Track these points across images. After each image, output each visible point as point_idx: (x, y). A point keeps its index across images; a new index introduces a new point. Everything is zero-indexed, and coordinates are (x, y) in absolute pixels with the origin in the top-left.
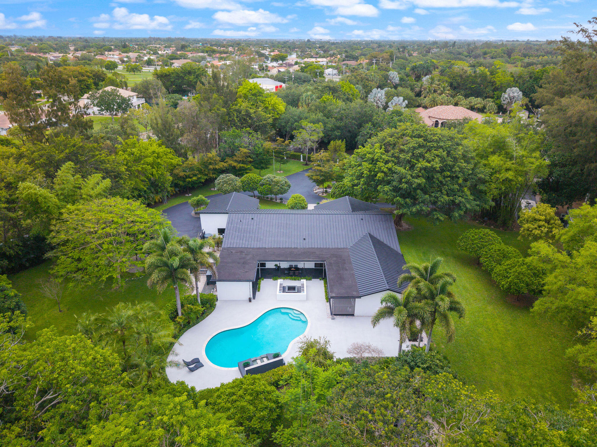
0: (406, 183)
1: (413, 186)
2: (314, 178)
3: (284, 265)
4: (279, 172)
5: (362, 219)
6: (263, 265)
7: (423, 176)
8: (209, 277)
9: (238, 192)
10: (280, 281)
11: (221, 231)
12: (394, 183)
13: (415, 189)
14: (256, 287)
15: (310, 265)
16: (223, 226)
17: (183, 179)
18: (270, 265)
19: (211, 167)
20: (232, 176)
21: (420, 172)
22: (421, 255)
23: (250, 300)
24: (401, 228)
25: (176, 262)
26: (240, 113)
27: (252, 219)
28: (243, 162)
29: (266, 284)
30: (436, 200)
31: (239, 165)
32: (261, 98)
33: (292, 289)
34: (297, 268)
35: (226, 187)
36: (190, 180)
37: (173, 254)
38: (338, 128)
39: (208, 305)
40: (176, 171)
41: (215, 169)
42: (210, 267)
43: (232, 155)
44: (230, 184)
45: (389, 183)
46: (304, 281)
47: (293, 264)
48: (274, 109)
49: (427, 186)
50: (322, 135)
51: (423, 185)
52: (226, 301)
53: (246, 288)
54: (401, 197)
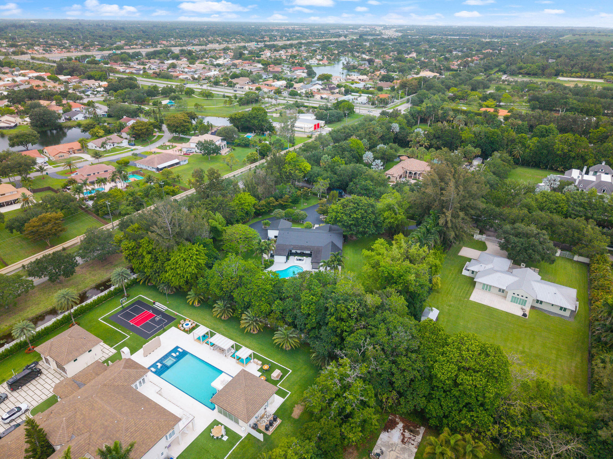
2: (319, 212)
3: (299, 252)
4: (305, 204)
5: (331, 235)
6: (291, 251)
8: (271, 254)
9: (283, 219)
10: (296, 257)
11: (276, 237)
14: (287, 258)
15: (309, 252)
16: (277, 235)
17: (259, 210)
18: (294, 251)
19: (271, 204)
20: (281, 210)
23: (286, 262)
25: (263, 248)
27: (288, 233)
28: (286, 202)
29: (291, 258)
31: (284, 204)
32: (298, 163)
33: (300, 260)
34: (303, 253)
35: (278, 216)
36: (262, 210)
37: (263, 246)
38: (338, 181)
39: (271, 264)
40: (256, 207)
41: (273, 206)
42: (273, 250)
43: (281, 198)
44: (279, 214)
46: (305, 257)
47: (302, 251)
48: (304, 170)
50: (328, 186)
52: (277, 262)
53: (284, 258)
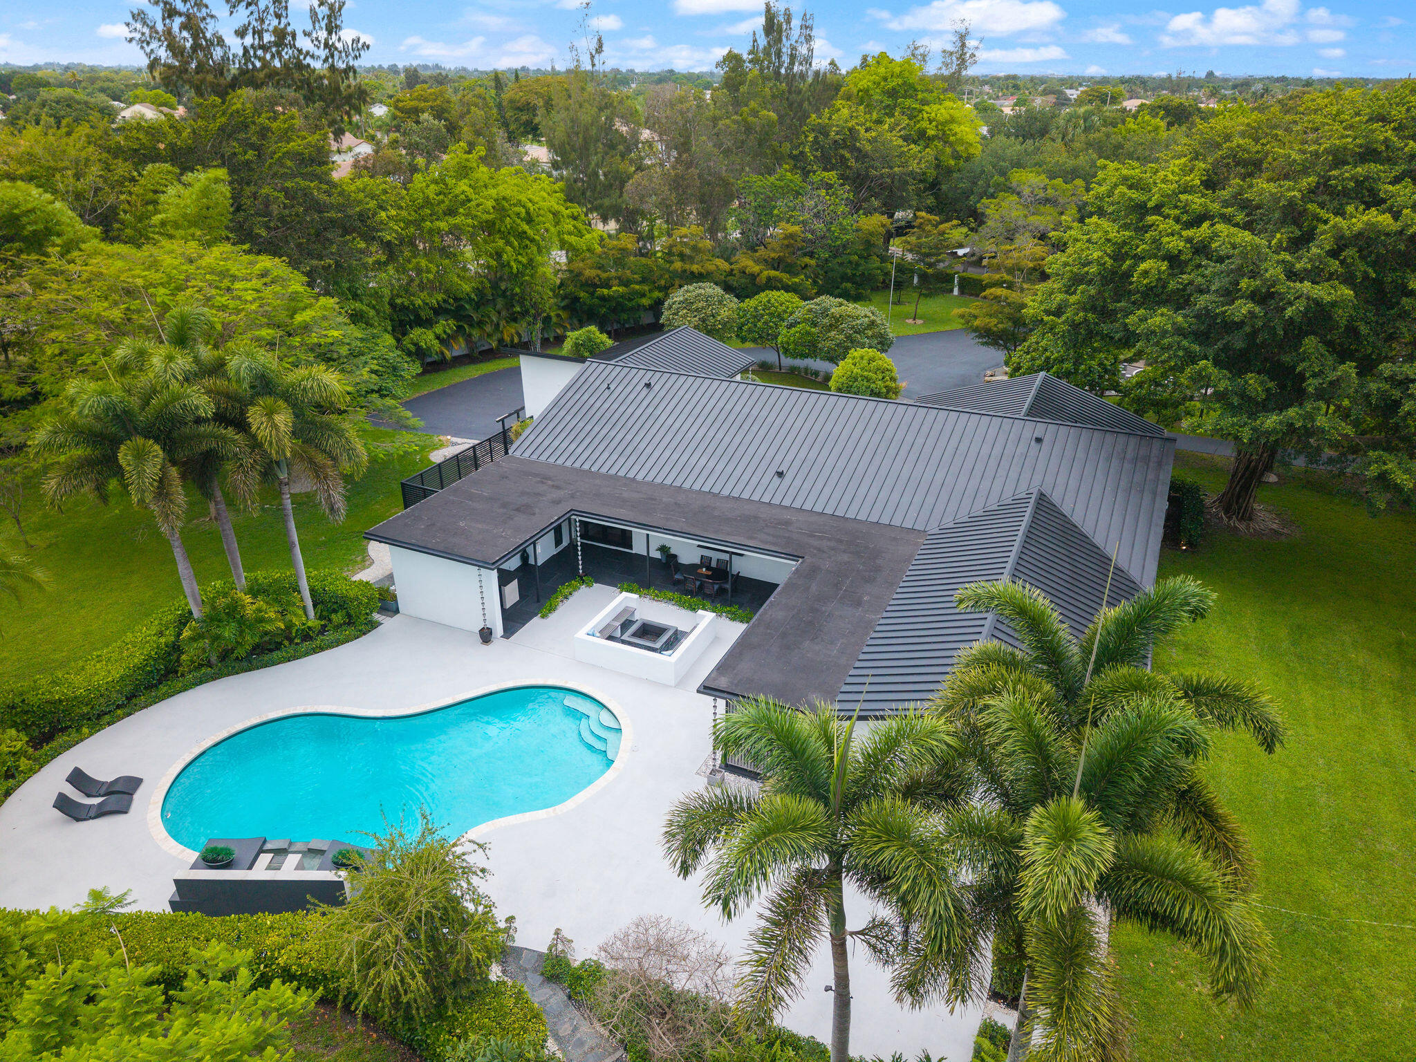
0: (1254, 296)
1: (1289, 312)
2: (977, 323)
3: (688, 552)
4: (910, 321)
5: (1039, 440)
7: (1348, 280)
9: (721, 340)
10: (623, 598)
12: (1202, 301)
13: (1296, 332)
17: (591, 285)
20: (713, 290)
21: (1334, 254)
22: (1283, 633)
23: (486, 635)
24: (1242, 526)
26: (826, 135)
27: (648, 385)
29: (588, 601)
30: (1396, 394)
31: (766, 273)
32: (908, 102)
33: (649, 633)
34: (721, 571)
36: (605, 291)
39: (337, 618)
44: (697, 310)
45: (1180, 300)
46: (705, 617)
48: (944, 138)
49: (1364, 329)
51: (1341, 317)
52: (419, 620)
54: (1216, 363)
